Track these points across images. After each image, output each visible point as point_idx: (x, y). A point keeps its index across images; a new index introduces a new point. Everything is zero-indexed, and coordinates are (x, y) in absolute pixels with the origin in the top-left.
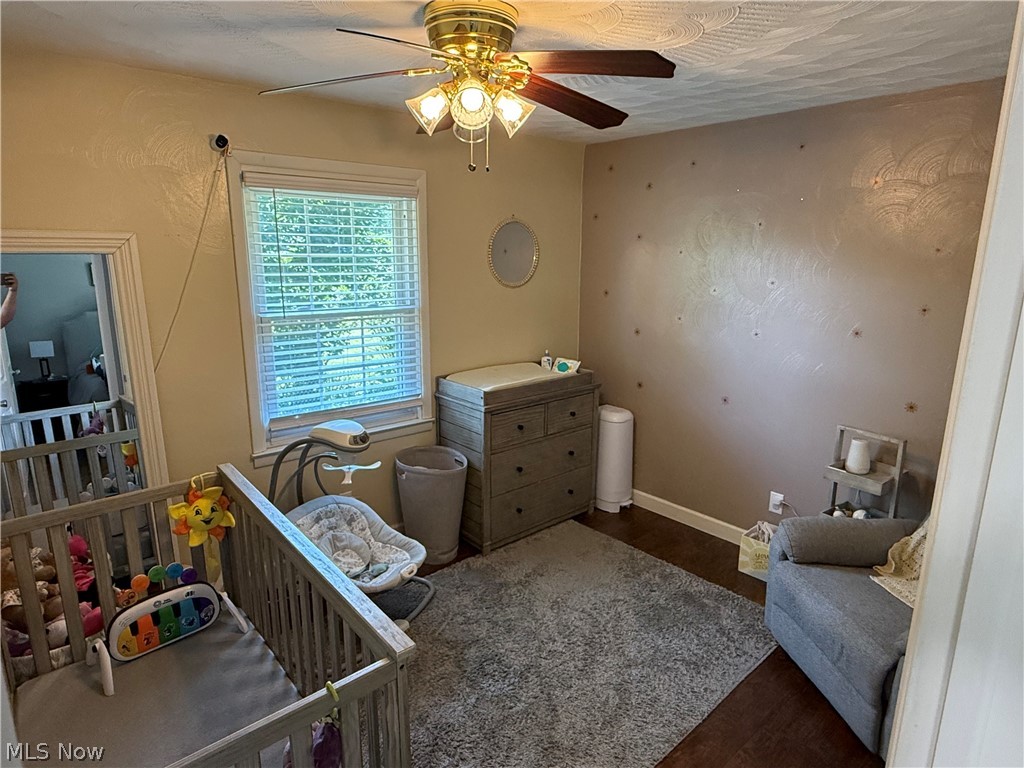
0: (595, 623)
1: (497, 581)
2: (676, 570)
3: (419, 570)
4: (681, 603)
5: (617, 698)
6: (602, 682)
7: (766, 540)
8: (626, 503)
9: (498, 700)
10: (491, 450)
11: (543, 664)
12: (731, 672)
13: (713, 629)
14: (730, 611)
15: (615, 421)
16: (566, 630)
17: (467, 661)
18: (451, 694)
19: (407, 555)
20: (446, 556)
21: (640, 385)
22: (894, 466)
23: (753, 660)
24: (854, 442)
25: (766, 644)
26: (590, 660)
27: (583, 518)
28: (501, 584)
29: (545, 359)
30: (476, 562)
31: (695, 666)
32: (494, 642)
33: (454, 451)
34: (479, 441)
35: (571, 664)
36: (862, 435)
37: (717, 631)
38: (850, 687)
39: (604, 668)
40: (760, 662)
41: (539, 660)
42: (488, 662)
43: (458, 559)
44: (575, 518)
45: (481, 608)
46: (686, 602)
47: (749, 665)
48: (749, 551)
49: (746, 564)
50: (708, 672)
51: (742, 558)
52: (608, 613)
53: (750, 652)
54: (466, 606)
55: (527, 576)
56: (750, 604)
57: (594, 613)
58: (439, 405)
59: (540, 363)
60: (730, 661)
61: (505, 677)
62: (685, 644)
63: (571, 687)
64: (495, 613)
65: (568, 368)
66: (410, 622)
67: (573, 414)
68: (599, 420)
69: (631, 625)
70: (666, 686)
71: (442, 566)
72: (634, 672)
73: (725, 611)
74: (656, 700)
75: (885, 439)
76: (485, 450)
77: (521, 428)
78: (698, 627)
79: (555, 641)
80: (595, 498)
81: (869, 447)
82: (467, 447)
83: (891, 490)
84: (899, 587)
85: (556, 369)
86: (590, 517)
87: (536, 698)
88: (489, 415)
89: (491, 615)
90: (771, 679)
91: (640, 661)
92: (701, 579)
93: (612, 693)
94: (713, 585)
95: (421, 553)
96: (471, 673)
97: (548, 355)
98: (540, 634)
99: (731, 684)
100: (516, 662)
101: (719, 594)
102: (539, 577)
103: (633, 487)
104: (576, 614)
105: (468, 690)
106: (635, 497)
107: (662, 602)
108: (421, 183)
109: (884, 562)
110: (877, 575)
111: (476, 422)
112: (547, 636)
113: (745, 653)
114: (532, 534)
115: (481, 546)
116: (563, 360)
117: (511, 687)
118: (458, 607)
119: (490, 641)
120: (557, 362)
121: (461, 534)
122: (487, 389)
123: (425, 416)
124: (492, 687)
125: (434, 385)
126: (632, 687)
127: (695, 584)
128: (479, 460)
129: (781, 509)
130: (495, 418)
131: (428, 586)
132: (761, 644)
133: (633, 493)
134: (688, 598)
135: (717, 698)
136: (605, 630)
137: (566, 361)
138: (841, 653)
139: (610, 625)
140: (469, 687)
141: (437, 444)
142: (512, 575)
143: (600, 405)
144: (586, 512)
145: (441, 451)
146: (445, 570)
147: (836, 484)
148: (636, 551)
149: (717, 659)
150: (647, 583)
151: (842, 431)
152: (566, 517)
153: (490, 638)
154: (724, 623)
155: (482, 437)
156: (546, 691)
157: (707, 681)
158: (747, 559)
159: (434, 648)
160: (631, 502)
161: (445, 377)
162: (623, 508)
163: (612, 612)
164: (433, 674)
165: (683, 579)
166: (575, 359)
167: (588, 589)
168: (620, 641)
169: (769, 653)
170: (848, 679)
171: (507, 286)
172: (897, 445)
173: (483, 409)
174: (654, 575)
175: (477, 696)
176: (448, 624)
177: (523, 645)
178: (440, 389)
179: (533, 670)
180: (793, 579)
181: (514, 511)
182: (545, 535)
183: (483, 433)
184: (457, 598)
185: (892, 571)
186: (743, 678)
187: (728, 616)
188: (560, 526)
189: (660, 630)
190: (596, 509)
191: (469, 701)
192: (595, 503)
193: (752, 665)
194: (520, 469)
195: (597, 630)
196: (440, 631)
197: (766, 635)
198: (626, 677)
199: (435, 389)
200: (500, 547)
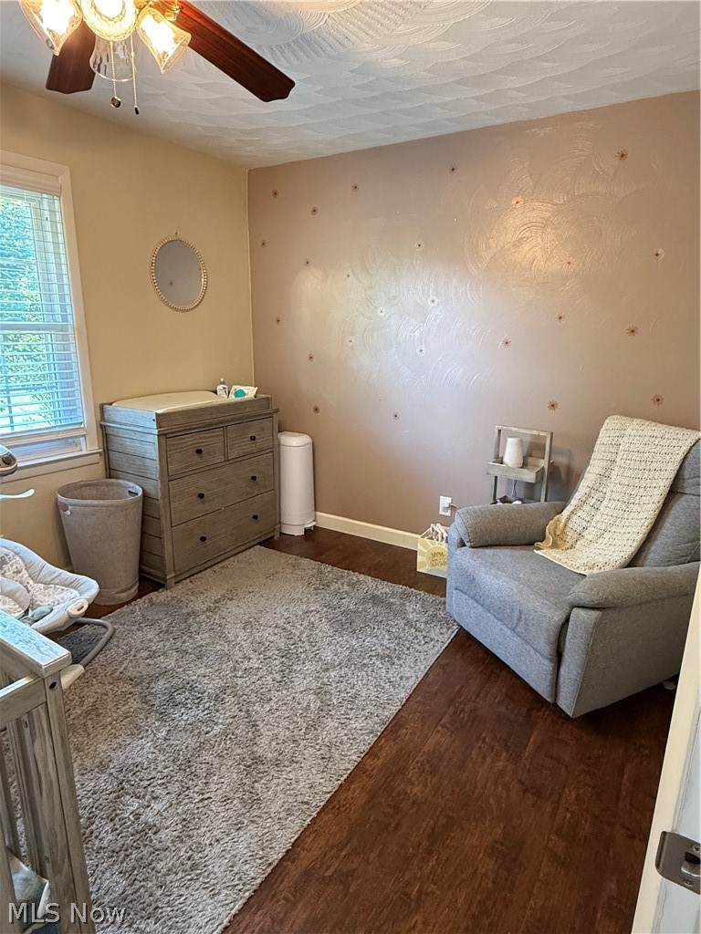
0: (290, 636)
1: (184, 611)
2: (362, 577)
3: (89, 605)
4: (370, 605)
5: (318, 701)
6: (302, 689)
7: (440, 539)
8: (310, 525)
9: (191, 728)
10: (167, 476)
11: (239, 683)
12: (422, 658)
13: (402, 623)
14: (415, 606)
15: (295, 447)
16: (261, 647)
17: (154, 695)
18: (137, 731)
19: (76, 593)
20: (125, 594)
21: (316, 410)
22: (543, 458)
23: (440, 644)
24: (509, 439)
25: (448, 629)
26: (287, 671)
27: (268, 543)
28: (188, 614)
29: (220, 387)
30: (159, 596)
31: (388, 658)
32: (185, 670)
33: (126, 482)
34: (154, 467)
35: (268, 678)
36: (516, 432)
37: (405, 625)
38: (528, 647)
39: (303, 676)
40: (445, 645)
41: (235, 679)
42: (178, 692)
43: (139, 596)
44: (261, 544)
45: (168, 639)
46: (375, 604)
47: (436, 649)
48: (426, 551)
49: (424, 564)
50: (401, 662)
51: (419, 558)
52: (302, 625)
53: (436, 638)
54: (150, 641)
55: (216, 602)
56: (430, 598)
57: (288, 626)
58: (105, 434)
59: (216, 392)
60: (420, 648)
61: (198, 703)
62: (378, 640)
63: (271, 699)
64: (184, 642)
65: (244, 394)
66: (85, 667)
67: (253, 438)
68: (279, 445)
69: (324, 632)
70: (364, 682)
71: (121, 606)
72: (332, 674)
73: (409, 607)
74: (356, 696)
75: (535, 432)
76: (161, 475)
77: (199, 452)
78: (388, 624)
79: (250, 659)
80: (280, 523)
81: (521, 443)
82: (141, 476)
83: (542, 479)
84: (558, 556)
85: (232, 397)
86: (275, 541)
87: (234, 717)
88: (163, 438)
89: (179, 644)
90: (457, 658)
91: (336, 663)
92: (386, 582)
93: (312, 697)
94: (397, 586)
95: (91, 588)
96: (160, 706)
97: (223, 383)
98: (234, 654)
99: (422, 669)
100: (210, 686)
101: (403, 593)
102: (229, 602)
103: (316, 510)
104: (270, 630)
105: (157, 724)
106: (318, 520)
107: (352, 607)
108: (64, 180)
109: (543, 539)
110: (539, 549)
111: (149, 448)
112: (241, 655)
113: (432, 639)
114: (218, 563)
115: (165, 580)
116: (239, 388)
117: (206, 712)
118: (142, 642)
119: (180, 670)
120: (233, 390)
121: (141, 571)
122: (159, 412)
123: (90, 446)
124: (183, 717)
125: (99, 414)
126: (332, 689)
127: (380, 587)
128: (155, 488)
129: (449, 511)
130: (171, 442)
131: (105, 627)
132: (445, 630)
133: (315, 515)
134: (375, 599)
135: (412, 683)
136: (300, 640)
137: (243, 388)
138: (519, 619)
139: (304, 635)
140: (158, 720)
141: (107, 478)
142: (199, 604)
143: (279, 432)
144: (272, 537)
145: (112, 484)
146: (125, 609)
147: (496, 478)
148: (323, 566)
149: (408, 649)
150: (337, 592)
151: (500, 431)
152: (253, 543)
153: (180, 667)
154: (411, 616)
155: (157, 462)
156: (244, 709)
157: (402, 670)
158: (424, 559)
159: (116, 689)
160: (314, 523)
161: (111, 404)
162: (307, 531)
163: (306, 623)
164: (114, 715)
165: (369, 584)
166: (251, 385)
167: (280, 605)
168: (316, 648)
169: (452, 636)
170: (526, 641)
171: (176, 309)
172: (545, 437)
173: (156, 432)
174: (343, 585)
175: (168, 728)
176: (131, 661)
177: (217, 668)
178: (106, 417)
179: (229, 691)
180: (471, 561)
181: (197, 539)
182: (233, 563)
183: (157, 459)
184: (139, 634)
185: (550, 544)
186: (433, 662)
187: (413, 609)
188: (247, 552)
189: (354, 632)
190: (281, 533)
191: (159, 735)
192: (280, 528)
193: (440, 648)
194: (201, 496)
195: (292, 642)
196: (122, 669)
197: (447, 621)
198: (325, 680)
199: (99, 419)
200: (185, 579)
